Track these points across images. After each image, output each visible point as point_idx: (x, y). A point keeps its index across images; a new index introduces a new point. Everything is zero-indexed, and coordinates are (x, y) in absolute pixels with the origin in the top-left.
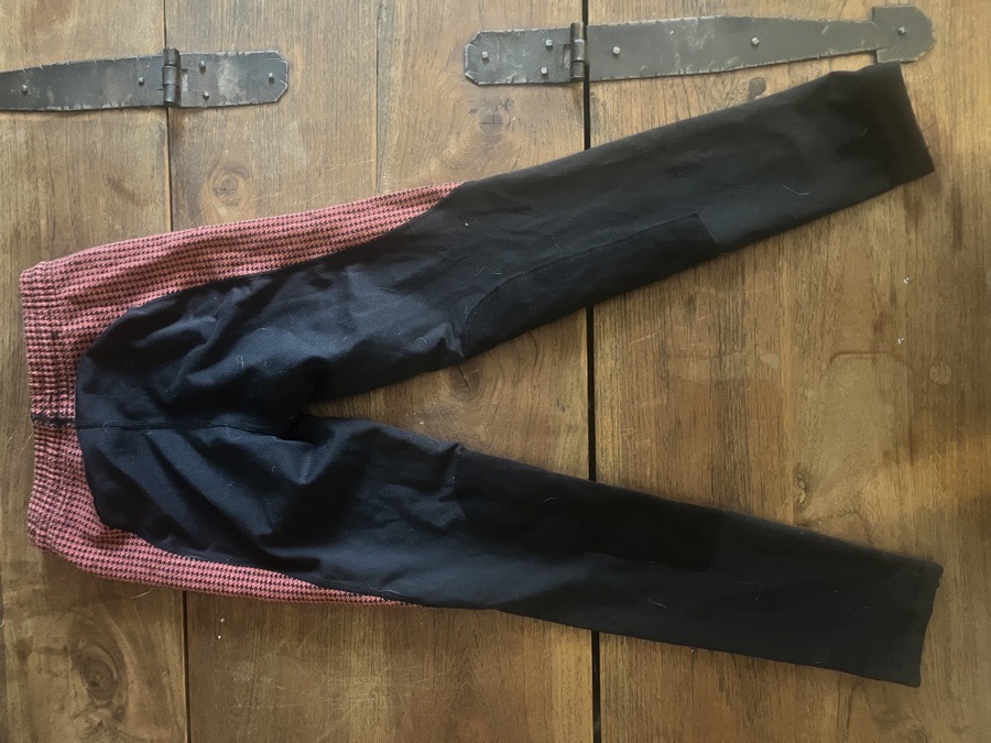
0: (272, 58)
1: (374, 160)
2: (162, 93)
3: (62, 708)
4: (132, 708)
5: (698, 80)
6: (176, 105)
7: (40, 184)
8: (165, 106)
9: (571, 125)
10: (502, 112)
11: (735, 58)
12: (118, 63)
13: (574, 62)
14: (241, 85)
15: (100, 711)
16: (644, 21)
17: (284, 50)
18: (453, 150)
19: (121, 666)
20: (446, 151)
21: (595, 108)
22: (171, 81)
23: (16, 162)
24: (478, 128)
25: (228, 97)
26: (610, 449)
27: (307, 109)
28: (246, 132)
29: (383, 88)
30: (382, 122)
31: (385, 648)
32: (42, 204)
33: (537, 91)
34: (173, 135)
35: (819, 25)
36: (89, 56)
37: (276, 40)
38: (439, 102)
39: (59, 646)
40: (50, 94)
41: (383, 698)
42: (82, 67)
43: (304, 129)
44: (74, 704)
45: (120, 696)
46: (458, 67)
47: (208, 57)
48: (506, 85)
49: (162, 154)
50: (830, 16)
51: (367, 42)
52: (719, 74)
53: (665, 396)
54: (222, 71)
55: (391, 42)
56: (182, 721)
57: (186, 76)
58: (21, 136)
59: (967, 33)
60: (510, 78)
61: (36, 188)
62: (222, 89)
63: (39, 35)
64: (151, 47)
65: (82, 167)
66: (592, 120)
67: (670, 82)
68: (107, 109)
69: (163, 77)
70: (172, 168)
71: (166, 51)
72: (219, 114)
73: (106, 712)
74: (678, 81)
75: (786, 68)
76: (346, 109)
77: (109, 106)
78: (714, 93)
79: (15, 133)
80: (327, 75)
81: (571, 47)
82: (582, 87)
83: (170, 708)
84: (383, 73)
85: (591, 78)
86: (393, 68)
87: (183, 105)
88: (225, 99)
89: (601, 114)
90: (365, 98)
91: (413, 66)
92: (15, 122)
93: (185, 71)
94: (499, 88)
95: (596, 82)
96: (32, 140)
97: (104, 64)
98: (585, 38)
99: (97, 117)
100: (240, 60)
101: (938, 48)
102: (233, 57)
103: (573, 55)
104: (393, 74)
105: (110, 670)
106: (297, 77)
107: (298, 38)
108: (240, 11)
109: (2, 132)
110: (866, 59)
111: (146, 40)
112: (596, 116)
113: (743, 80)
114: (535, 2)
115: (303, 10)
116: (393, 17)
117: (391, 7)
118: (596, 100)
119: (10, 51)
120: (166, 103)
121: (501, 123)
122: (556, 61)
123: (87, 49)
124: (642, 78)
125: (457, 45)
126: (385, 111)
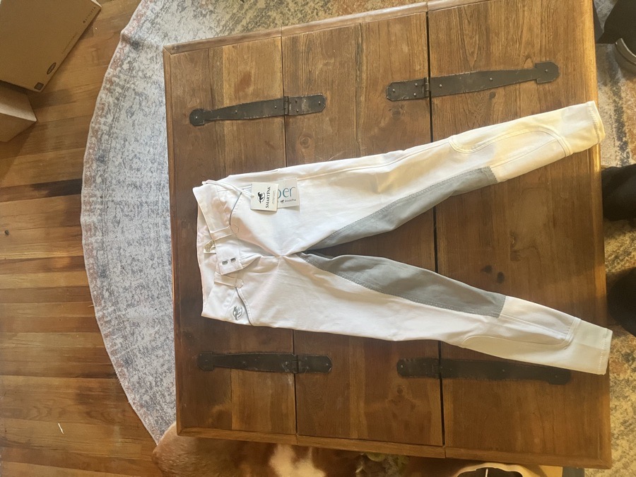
0: (320, 97)
2: (283, 111)
5: (470, 94)
6: (287, 115)
7: (242, 144)
8: (284, 116)
9: (425, 114)
10: (400, 110)
11: (484, 86)
12: (268, 101)
13: (425, 91)
14: (310, 106)
16: (451, 75)
17: (324, 94)
18: (382, 124)
21: (434, 106)
22: (286, 107)
23: (233, 137)
24: (392, 116)
27: (332, 113)
28: (311, 123)
29: (358, 104)
30: (358, 116)
32: (243, 151)
33: (412, 102)
34: (286, 125)
35: (515, 71)
36: (258, 100)
37: (321, 91)
38: (378, 107)
40: (245, 113)
42: (256, 104)
43: (331, 120)
46: (384, 95)
47: (298, 98)
48: (402, 100)
49: (283, 131)
50: (519, 68)
51: (352, 89)
52: (478, 91)
54: (303, 102)
55: (360, 88)
57: (291, 105)
58: (235, 128)
59: (572, 70)
60: (403, 98)
61: (240, 145)
62: (303, 108)
63: (240, 93)
64: (279, 95)
65: (256, 137)
66: (432, 111)
67: (460, 95)
68: (264, 118)
69: (284, 105)
71: (284, 96)
72: (302, 117)
74: (464, 95)
75: (503, 88)
76: (345, 112)
77: (265, 116)
78: (477, 98)
79: (233, 127)
81: (424, 85)
82: (429, 99)
84: (358, 99)
85: (432, 96)
86: (361, 97)
87: (290, 115)
88: (304, 112)
89: (436, 108)
90: (352, 108)
91: (368, 96)
92: (233, 123)
93: (291, 103)
94: (399, 102)
95: (434, 97)
96: (239, 129)
97: (263, 102)
98: (429, 82)
99: (261, 120)
100: (309, 98)
101: (561, 76)
102: (307, 97)
103: (425, 88)
104: (361, 99)
106: (328, 102)
107: (329, 89)
108: (309, 81)
109: (228, 127)
110: (533, 82)
111: (277, 93)
112: (434, 109)
113: (488, 93)
114: (411, 70)
115: (330, 79)
116: (361, 80)
117: (361, 76)
118: (434, 103)
119: (230, 99)
120: (284, 114)
121: (400, 114)
122: (419, 91)
123: (257, 98)
124: (450, 95)
125: (384, 88)
126: (359, 112)
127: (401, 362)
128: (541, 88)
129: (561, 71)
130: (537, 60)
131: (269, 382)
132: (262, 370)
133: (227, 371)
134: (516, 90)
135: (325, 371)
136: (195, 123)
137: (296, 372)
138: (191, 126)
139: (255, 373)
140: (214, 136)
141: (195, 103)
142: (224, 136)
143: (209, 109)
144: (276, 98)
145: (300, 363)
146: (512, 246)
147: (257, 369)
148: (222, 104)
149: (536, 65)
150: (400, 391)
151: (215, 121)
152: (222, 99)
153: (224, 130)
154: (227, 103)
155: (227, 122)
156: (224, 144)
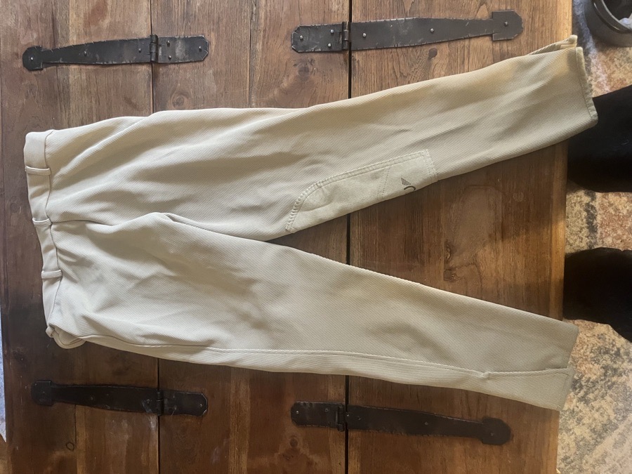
0: (201, 40)
1: (248, 89)
2: (149, 56)
5: (404, 50)
6: (156, 62)
7: (93, 99)
8: (151, 63)
10: (309, 66)
11: (422, 39)
12: (129, 41)
13: (343, 41)
14: (186, 52)
16: (378, 21)
17: (206, 36)
18: (285, 84)
20: (282, 85)
21: (354, 64)
23: (82, 89)
24: (297, 74)
25: (180, 58)
26: (357, 231)
27: (217, 64)
28: (188, 75)
29: (253, 54)
30: (252, 70)
32: (94, 109)
33: (326, 55)
34: (154, 77)
35: (465, 22)
36: (116, 38)
37: (203, 31)
38: (279, 61)
40: (97, 56)
42: (112, 43)
43: (215, 74)
46: (289, 43)
47: (171, 39)
48: (311, 52)
49: (149, 86)
50: (471, 17)
51: (245, 31)
52: (414, 47)
54: (178, 46)
55: (257, 31)
57: (161, 48)
58: (84, 77)
60: (313, 49)
61: (91, 102)
62: (177, 54)
63: (92, 27)
64: (145, 34)
65: (112, 92)
66: (352, 70)
67: (390, 51)
68: (124, 64)
69: (150, 49)
70: (155, 94)
71: (151, 36)
72: (176, 66)
74: (395, 50)
75: (447, 44)
76: (235, 64)
77: (125, 62)
78: (412, 56)
79: (81, 75)
80: (226, 47)
81: (342, 33)
82: (348, 53)
84: (253, 46)
85: (352, 48)
86: (258, 44)
87: (159, 62)
88: (178, 59)
89: (357, 67)
90: (244, 59)
91: (267, 43)
92: (81, 69)
93: (160, 45)
94: (308, 54)
95: (354, 51)
96: (89, 78)
97: (122, 42)
98: (349, 29)
99: (119, 68)
100: (186, 40)
101: (525, 33)
102: (183, 39)
103: (343, 37)
104: (257, 47)
106: (212, 47)
107: (213, 29)
108: (186, 16)
109: (75, 74)
110: (487, 38)
111: (141, 29)
112: (355, 67)
113: (426, 50)
114: (326, 11)
115: (216, 15)
116: (258, 19)
117: (257, 14)
118: (354, 60)
119: (78, 34)
120: (151, 61)
121: (308, 71)
122: (336, 40)
123: (114, 35)
124: (377, 49)
125: (288, 32)
126: (253, 64)
127: (296, 406)
128: (497, 47)
129: (525, 25)
130: (495, 7)
131: (125, 425)
132: (115, 408)
133: (70, 408)
134: (464, 46)
135: (198, 413)
136: (30, 66)
137: (161, 413)
138: (25, 71)
139: (106, 412)
140: (56, 87)
141: (31, 38)
142: (68, 87)
143: (48, 47)
144: (141, 37)
145: (166, 401)
146: (447, 262)
147: (109, 408)
148: (67, 41)
149: (493, 15)
150: (294, 443)
151: (57, 64)
152: (67, 34)
153: (68, 78)
154: (73, 40)
155: (73, 67)
156: (69, 97)
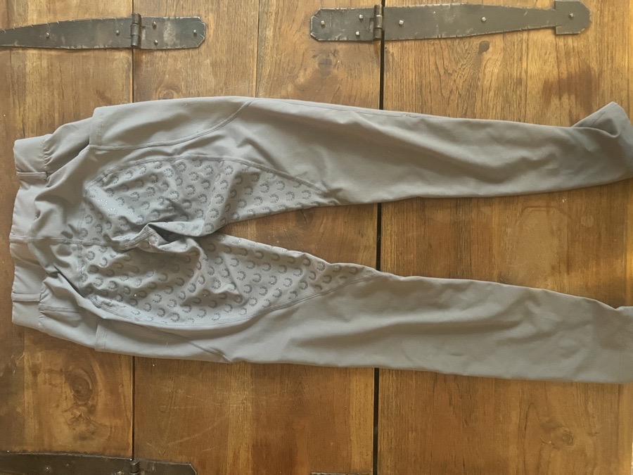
0: (197, 22)
1: (254, 84)
2: (130, 40)
3: (58, 406)
4: (100, 406)
5: (449, 42)
6: (138, 48)
7: (56, 93)
8: (131, 48)
9: (372, 67)
10: (332, 57)
11: (472, 29)
12: (104, 21)
13: (375, 29)
14: (177, 37)
15: (81, 408)
16: (418, 5)
17: (203, 17)
18: (301, 79)
19: (94, 381)
20: (298, 80)
21: (387, 56)
22: (135, 33)
23: (41, 79)
24: (317, 66)
25: (169, 43)
26: (389, 260)
27: (216, 52)
28: (179, 65)
29: (261, 42)
30: (260, 60)
31: (251, 375)
32: (56, 105)
33: (353, 46)
34: (136, 65)
35: (522, 11)
36: (87, 17)
37: (199, 11)
38: (294, 50)
39: (57, 368)
40: (63, 39)
41: (249, 405)
42: (83, 23)
43: (214, 64)
44: (65, 404)
45: (93, 399)
46: (307, 30)
47: (158, 20)
48: (335, 41)
49: (129, 76)
50: (529, 6)
51: (252, 13)
52: (461, 38)
53: (423, 230)
54: (166, 29)
55: (267, 13)
56: (130, 415)
57: (144, 31)
58: (45, 63)
59: (610, 18)
60: (337, 37)
61: (53, 95)
62: (165, 39)
63: (57, 4)
64: (124, 13)
65: (81, 83)
66: (385, 64)
67: (432, 42)
68: (97, 49)
69: (131, 31)
70: (135, 85)
71: (133, 15)
72: (163, 54)
73: (84, 408)
74: (437, 42)
75: (501, 36)
76: (239, 54)
77: (98, 47)
78: (459, 50)
79: (41, 61)
80: (228, 32)
81: (374, 19)
82: (380, 44)
83: (123, 407)
84: (262, 32)
85: (385, 39)
86: (268, 29)
87: (142, 48)
88: (167, 45)
89: (391, 60)
90: (251, 47)
91: (279, 29)
92: (41, 55)
93: (144, 27)
94: (331, 43)
95: (388, 41)
96: (52, 65)
97: (96, 22)
98: (383, 15)
99: (91, 54)
100: (177, 22)
101: (593, 27)
102: (173, 20)
103: (375, 24)
104: (267, 33)
105: (88, 383)
106: (211, 32)
107: (212, 10)
109: (33, 61)
110: (550, 31)
112: (388, 62)
113: (476, 42)
118: (389, 52)
119: (40, 12)
120: (132, 46)
121: (331, 64)
122: (365, 27)
123: (85, 13)
124: (416, 40)
125: (306, 17)
126: (262, 55)
128: (561, 42)
129: (592, 19)
134: (521, 41)
140: (9, 76)
142: (24, 75)
143: (1, 26)
144: (119, 17)
148: (25, 20)
149: (556, 5)
151: (11, 48)
152: (25, 11)
153: (25, 65)
154: (33, 19)
155: (32, 53)
156: (25, 90)
